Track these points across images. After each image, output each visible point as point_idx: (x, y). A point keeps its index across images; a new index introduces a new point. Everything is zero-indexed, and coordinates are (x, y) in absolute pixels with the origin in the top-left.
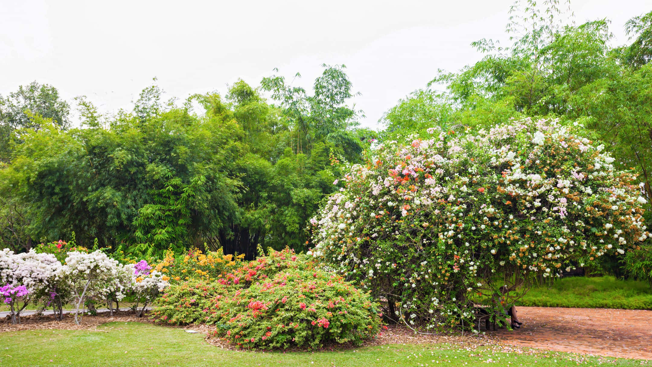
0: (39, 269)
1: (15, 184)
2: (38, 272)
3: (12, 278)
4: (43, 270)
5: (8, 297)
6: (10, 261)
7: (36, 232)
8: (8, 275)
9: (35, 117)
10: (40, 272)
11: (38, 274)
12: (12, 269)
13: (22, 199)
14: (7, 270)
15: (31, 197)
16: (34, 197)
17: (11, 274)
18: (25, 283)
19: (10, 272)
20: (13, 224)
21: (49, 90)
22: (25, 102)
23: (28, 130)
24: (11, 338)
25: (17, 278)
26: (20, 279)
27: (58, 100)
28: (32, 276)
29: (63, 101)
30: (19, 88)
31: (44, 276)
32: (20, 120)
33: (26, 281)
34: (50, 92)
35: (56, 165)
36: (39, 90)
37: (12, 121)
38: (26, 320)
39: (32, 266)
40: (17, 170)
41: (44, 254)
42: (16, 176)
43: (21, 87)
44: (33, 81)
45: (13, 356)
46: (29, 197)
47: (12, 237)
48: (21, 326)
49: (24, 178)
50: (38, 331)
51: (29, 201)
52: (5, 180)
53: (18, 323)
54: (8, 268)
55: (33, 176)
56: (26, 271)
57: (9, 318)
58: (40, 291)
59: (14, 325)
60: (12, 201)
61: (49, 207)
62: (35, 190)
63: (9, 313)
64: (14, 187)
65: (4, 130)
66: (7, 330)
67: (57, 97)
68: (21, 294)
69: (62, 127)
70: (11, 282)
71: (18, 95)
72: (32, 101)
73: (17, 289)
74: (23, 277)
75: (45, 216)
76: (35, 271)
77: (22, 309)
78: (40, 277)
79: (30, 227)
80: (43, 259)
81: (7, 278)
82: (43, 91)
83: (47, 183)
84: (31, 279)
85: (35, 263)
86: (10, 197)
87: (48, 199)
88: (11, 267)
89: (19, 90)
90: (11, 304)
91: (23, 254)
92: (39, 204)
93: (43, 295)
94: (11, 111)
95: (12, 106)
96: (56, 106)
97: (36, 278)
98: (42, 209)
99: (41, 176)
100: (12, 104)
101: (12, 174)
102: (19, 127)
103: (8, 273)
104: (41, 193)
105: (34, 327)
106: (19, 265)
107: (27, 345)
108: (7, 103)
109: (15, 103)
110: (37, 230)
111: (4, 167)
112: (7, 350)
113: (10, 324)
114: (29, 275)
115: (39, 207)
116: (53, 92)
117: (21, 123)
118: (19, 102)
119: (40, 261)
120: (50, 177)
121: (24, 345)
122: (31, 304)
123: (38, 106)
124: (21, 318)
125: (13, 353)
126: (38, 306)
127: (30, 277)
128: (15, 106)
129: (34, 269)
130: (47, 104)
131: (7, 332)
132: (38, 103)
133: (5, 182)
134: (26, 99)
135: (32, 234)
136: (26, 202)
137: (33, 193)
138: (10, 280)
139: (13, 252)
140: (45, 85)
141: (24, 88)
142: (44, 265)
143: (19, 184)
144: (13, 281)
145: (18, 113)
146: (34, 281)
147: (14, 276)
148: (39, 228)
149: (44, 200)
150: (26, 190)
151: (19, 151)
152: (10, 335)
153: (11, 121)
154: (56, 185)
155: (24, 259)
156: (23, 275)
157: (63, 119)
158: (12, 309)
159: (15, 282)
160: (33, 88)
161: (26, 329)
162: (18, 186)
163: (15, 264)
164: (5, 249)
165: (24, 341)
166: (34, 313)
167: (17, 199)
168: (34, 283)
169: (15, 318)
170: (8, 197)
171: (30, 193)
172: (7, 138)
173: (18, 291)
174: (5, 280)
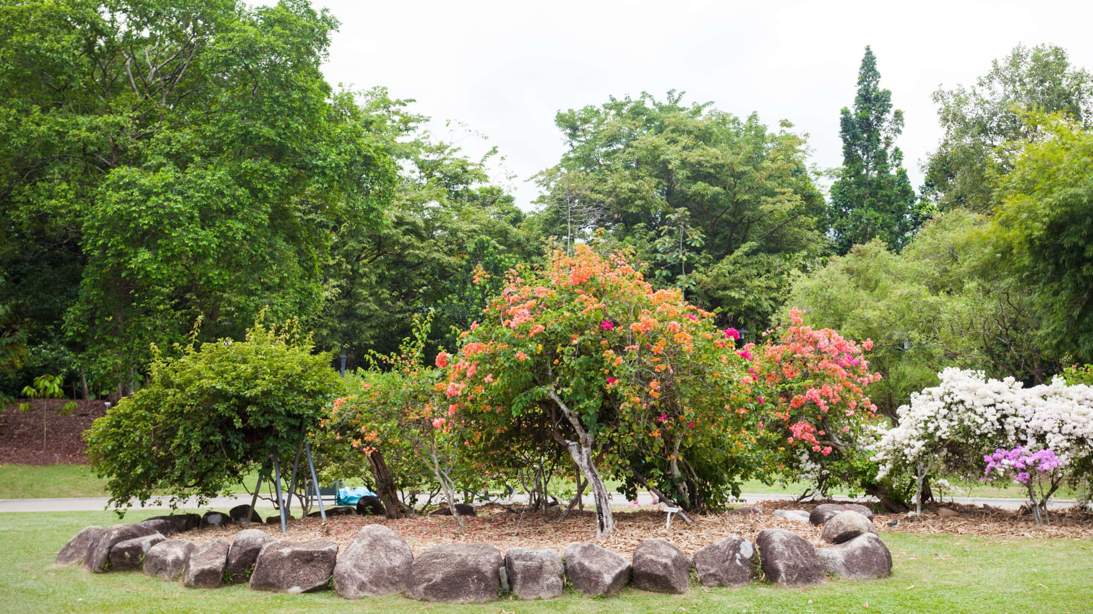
0: (1074, 416)
1: (1007, 251)
2: (1075, 424)
3: (1026, 434)
4: (1084, 419)
5: (1022, 470)
6: (1018, 403)
7: (1054, 342)
8: (1017, 429)
9: (1029, 113)
10: (1079, 422)
11: (1075, 427)
12: (1023, 417)
13: (1021, 280)
14: (1015, 418)
15: (1038, 274)
16: (1045, 273)
17: (1023, 427)
18: (1052, 445)
19: (1020, 422)
20: (1007, 330)
21: (1048, 55)
22: (1005, 90)
23: (1017, 143)
24: (1037, 551)
25: (1034, 435)
26: (1041, 438)
27: (1069, 70)
28: (1063, 432)
29: (1078, 70)
30: (992, 64)
31: (1086, 430)
32: (999, 126)
33: (1053, 440)
34: (1052, 58)
35: (1085, 200)
36: (1029, 59)
37: (984, 130)
38: (1058, 518)
39: (1060, 412)
40: (1007, 224)
41: (1082, 387)
42: (1006, 235)
43: (995, 63)
44: (1016, 45)
45: (1050, 586)
46: (1033, 274)
47: (1008, 354)
48: (1053, 530)
49: (1022, 239)
50: (1087, 541)
51: (1035, 282)
52: (985, 246)
53: (1045, 522)
54: (1015, 415)
55: (1038, 229)
56: (1051, 421)
57: (1027, 512)
58: (1080, 460)
59: (1038, 526)
60: (1003, 284)
61: (1077, 289)
62: (1045, 259)
63: (1025, 501)
64: (1003, 258)
65: (972, 150)
66: (1027, 534)
67: (1066, 65)
68: (1046, 466)
69: (1082, 124)
70: (1024, 443)
71: (990, 78)
72: (1018, 84)
73: (1036, 456)
74: (1046, 433)
75: (1071, 309)
76: (1069, 421)
77: (1049, 495)
78: (1079, 432)
79: (1040, 333)
80: (1081, 397)
81: (1016, 434)
82: (1036, 59)
83: (1067, 242)
84: (1061, 437)
85: (1067, 405)
86: (998, 278)
87: (1073, 275)
88: (1020, 413)
89: (992, 69)
90: (1029, 484)
91: (1040, 389)
92: (1056, 285)
93: (1088, 470)
94: (981, 112)
95: (982, 103)
96: (1064, 83)
97: (1070, 434)
98: (1064, 295)
99: (1056, 228)
100: (982, 100)
101: (998, 233)
102: (999, 141)
103: (1017, 425)
104: (1057, 263)
105: (1078, 533)
106: (1037, 409)
107: (1071, 568)
108: (973, 99)
109: (986, 94)
110: (1055, 338)
111: (981, 222)
112: (1034, 574)
113: (1030, 524)
114: (1056, 430)
115: (1056, 293)
116: (1056, 56)
117: (1001, 132)
118: (994, 93)
119: (1074, 401)
120: (1073, 228)
121: (1065, 568)
122: (1064, 487)
123: (1029, 92)
124: (1050, 513)
125: (1048, 581)
126: (1077, 493)
127: (1060, 432)
128: (987, 102)
129: (1065, 417)
130: (1047, 84)
131: (1028, 539)
132: (1029, 87)
133: (986, 251)
134: (1006, 83)
135: (1046, 348)
136: (1028, 285)
137: (1041, 266)
138: (1023, 437)
139: (1021, 384)
140: (1040, 47)
141: (1002, 64)
142: (1084, 409)
143: (1014, 251)
144: (1029, 439)
145: (995, 114)
146: (1069, 440)
147: (1029, 431)
148: (1060, 332)
149: (1066, 278)
150: (1027, 263)
151: (1006, 188)
152: (1034, 546)
153: (982, 131)
154: (1086, 243)
155: (1044, 397)
156: (1045, 429)
157: (1083, 107)
158: (1031, 494)
159: (1032, 442)
160: (1016, 59)
161: (1063, 536)
162: (1012, 254)
163: (1028, 407)
164: (1006, 379)
165: (1063, 560)
166: (1071, 506)
167: (1010, 280)
168: (1068, 445)
169: (1038, 512)
170: (994, 279)
171: (1035, 267)
172: (979, 165)
173: (1040, 460)
174: (1014, 437)
